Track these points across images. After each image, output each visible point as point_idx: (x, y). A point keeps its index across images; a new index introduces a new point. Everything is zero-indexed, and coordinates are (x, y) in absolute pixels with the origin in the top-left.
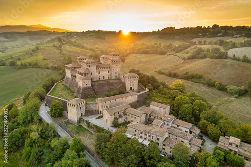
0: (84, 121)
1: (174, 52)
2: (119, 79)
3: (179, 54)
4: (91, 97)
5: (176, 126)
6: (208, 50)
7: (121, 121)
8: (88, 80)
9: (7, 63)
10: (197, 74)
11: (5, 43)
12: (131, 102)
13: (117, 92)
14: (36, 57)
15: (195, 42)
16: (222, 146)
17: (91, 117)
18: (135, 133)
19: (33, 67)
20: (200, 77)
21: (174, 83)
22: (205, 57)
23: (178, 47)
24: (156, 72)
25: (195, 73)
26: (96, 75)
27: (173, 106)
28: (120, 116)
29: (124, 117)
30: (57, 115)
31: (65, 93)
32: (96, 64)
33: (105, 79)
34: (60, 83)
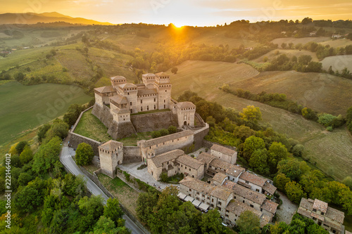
0: (121, 172)
1: (247, 59)
2: (169, 110)
3: (254, 62)
4: (131, 137)
5: (244, 182)
6: (295, 59)
7: (171, 173)
8: (127, 114)
9: (12, 75)
10: (277, 95)
11: (6, 42)
12: (185, 144)
13: (167, 131)
14: (52, 67)
15: (277, 45)
16: (304, 211)
17: (131, 166)
18: (190, 193)
19: (48, 82)
20: (282, 100)
21: (245, 110)
22: (290, 68)
23: (254, 52)
24: (220, 89)
25: (274, 94)
26: (137, 104)
27: (242, 150)
28: (170, 167)
29: (175, 168)
30: (85, 163)
31: (95, 129)
32: (137, 90)
33: (150, 109)
34: (87, 113)
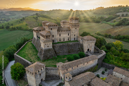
1: (105, 21)
4: (53, 59)
8: (50, 43)
9: (5, 27)
10: (127, 36)
12: (92, 66)
14: (22, 24)
15: (119, 15)
26: (57, 37)
31: (31, 52)
32: (57, 27)
33: (65, 41)
34: (29, 43)
